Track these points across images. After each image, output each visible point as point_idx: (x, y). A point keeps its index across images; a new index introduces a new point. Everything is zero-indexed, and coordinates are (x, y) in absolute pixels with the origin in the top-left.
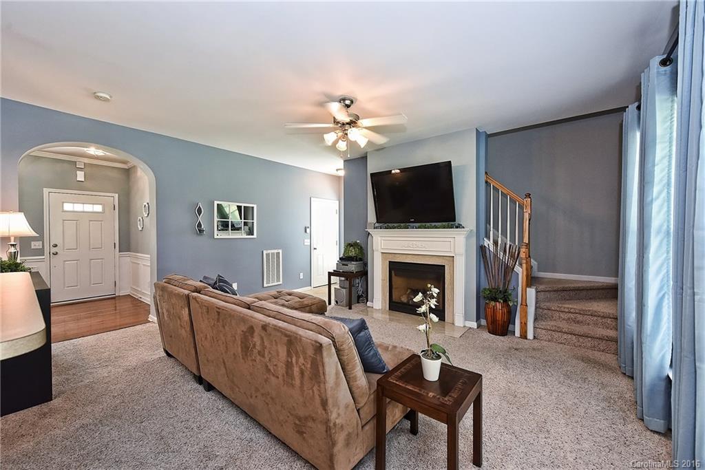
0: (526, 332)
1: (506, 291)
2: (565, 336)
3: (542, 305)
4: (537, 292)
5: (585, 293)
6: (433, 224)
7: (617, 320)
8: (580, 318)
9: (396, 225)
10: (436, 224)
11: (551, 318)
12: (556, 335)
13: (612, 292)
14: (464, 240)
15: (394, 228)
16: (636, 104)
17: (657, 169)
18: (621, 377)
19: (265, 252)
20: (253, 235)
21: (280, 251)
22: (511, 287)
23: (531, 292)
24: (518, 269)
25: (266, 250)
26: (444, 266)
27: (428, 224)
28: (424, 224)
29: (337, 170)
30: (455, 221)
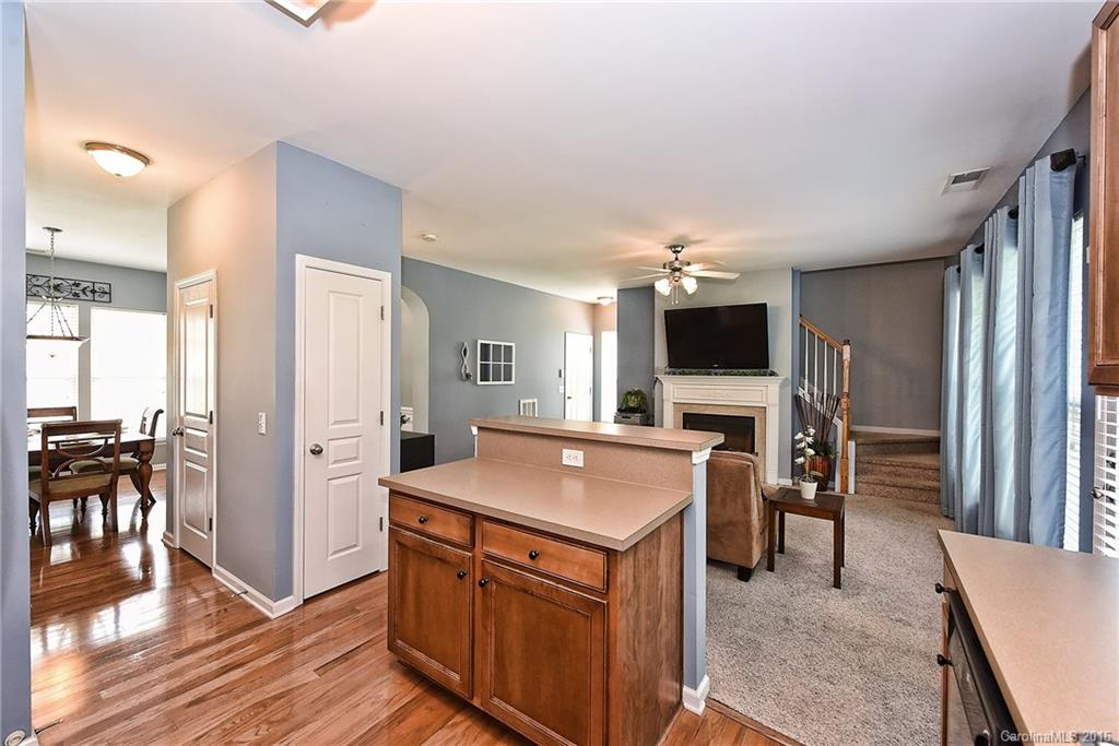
0: (847, 487)
1: (826, 443)
2: (888, 489)
3: (862, 459)
4: (857, 445)
5: (904, 446)
6: (741, 371)
7: (939, 471)
8: (901, 470)
9: (693, 370)
10: (745, 371)
11: (872, 472)
12: (878, 488)
13: (934, 446)
14: (778, 389)
15: (691, 374)
16: (957, 267)
17: (973, 336)
18: (944, 519)
19: (522, 402)
20: (510, 380)
21: (536, 400)
22: (831, 440)
23: (852, 444)
24: (836, 420)
25: (523, 398)
26: (753, 418)
27: (735, 371)
28: (729, 371)
29: (599, 298)
30: (767, 367)
